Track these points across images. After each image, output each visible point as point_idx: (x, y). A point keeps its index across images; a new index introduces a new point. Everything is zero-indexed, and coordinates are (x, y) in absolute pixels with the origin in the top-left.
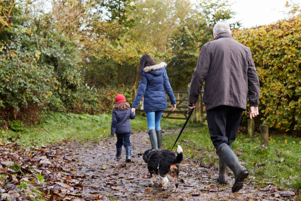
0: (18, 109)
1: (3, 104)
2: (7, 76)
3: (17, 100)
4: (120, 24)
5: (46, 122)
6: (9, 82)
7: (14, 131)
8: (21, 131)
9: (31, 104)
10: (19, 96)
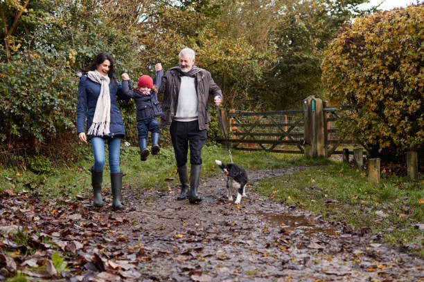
0: (41, 138)
1: (17, 130)
2: (23, 87)
3: (41, 124)
4: (198, 11)
5: (86, 159)
6: (26, 96)
7: (36, 172)
8: (47, 172)
9: (62, 131)
10: (43, 118)
